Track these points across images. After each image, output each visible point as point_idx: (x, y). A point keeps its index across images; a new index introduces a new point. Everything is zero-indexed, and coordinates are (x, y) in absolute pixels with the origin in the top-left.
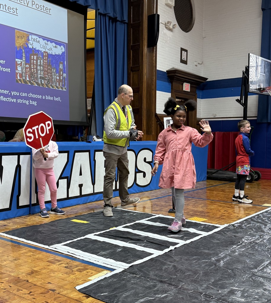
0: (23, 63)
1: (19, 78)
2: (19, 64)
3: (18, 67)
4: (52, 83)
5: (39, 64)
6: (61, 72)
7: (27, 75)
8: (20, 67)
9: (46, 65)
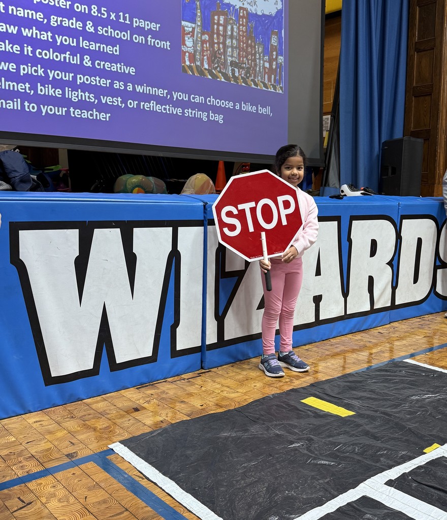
0: (198, 30)
1: (188, 63)
2: (188, 34)
3: (186, 38)
4: (255, 77)
5: (229, 33)
6: (274, 53)
7: (205, 57)
8: (191, 40)
9: (243, 36)
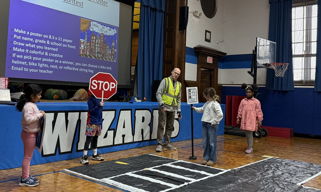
0: (86, 42)
1: (81, 53)
2: (82, 43)
3: (81, 45)
4: (106, 57)
5: (97, 42)
6: (113, 48)
7: (88, 51)
9: (102, 43)
